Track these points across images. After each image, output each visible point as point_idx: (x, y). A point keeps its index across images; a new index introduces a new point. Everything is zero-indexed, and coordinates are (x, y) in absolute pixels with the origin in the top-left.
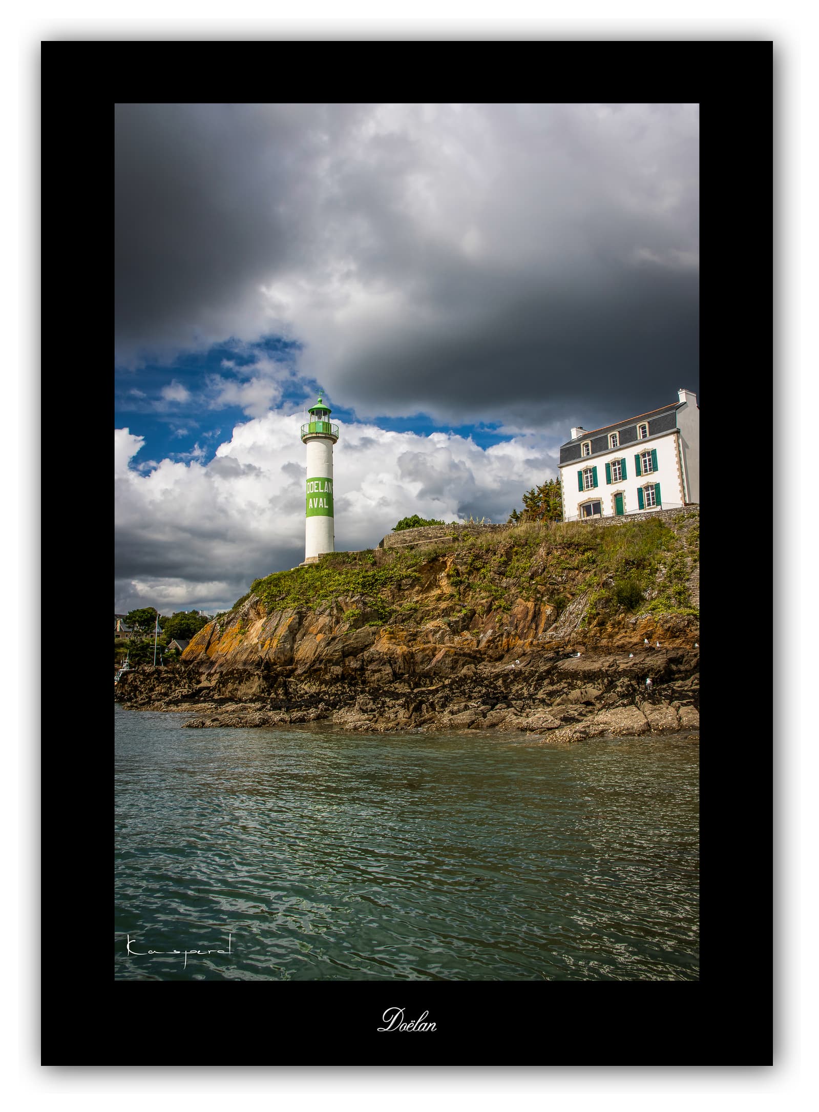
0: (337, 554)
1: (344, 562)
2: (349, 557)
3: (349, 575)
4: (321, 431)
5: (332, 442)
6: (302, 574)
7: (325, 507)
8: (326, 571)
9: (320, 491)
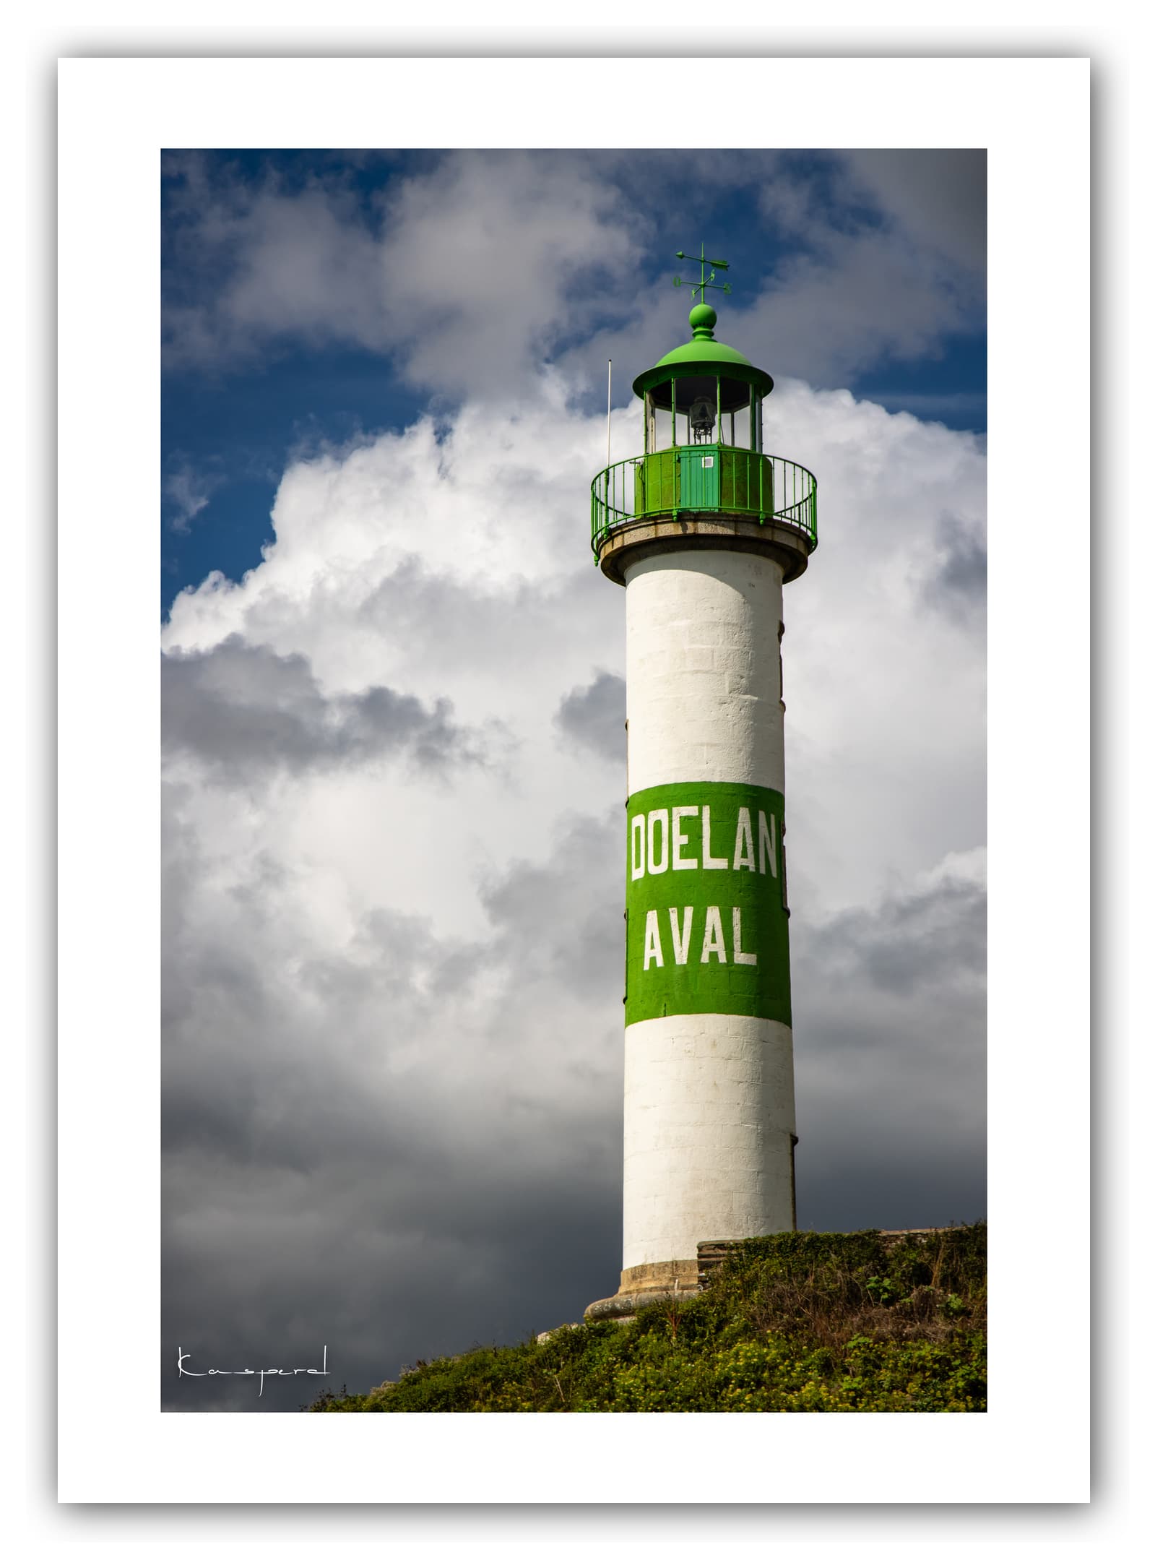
0: (815, 1244)
1: (854, 1297)
2: (882, 1266)
3: (885, 1376)
4: (711, 502)
5: (778, 571)
6: (598, 1371)
7: (741, 958)
8: (746, 1348)
9: (712, 863)
